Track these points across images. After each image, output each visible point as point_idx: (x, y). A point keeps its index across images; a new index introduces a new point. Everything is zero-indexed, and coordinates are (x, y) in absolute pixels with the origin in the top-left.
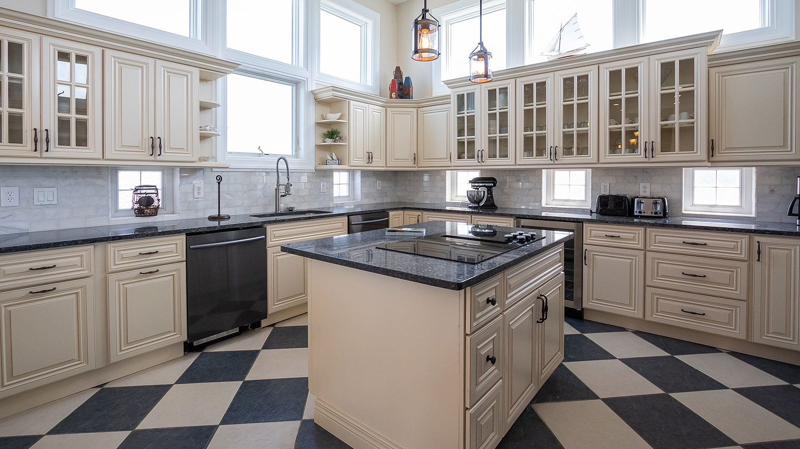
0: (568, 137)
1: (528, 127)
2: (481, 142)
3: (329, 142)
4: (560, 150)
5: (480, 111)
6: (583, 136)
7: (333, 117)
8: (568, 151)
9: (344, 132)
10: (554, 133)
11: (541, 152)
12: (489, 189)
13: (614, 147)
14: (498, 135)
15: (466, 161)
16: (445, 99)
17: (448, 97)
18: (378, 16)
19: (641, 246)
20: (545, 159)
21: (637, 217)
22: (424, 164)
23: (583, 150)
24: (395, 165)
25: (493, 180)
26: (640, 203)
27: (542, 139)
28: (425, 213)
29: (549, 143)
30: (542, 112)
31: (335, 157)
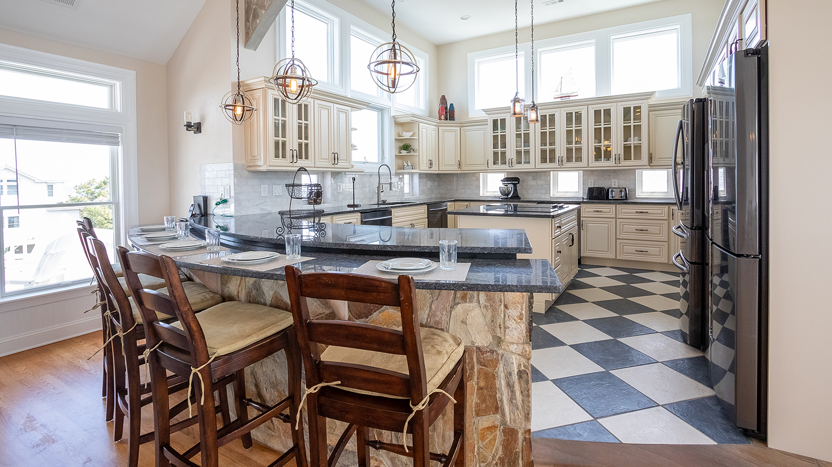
0: (569, 151)
1: (543, 143)
2: (511, 153)
3: (404, 153)
4: (565, 159)
5: (510, 131)
6: (579, 150)
7: (407, 135)
8: (569, 159)
9: (415, 146)
10: (561, 148)
11: (552, 160)
12: (515, 185)
13: (598, 157)
14: (523, 148)
15: (499, 166)
16: (482, 122)
17: (486, 120)
18: (427, 56)
19: (613, 216)
20: (555, 165)
21: (611, 200)
22: (465, 169)
23: (579, 159)
24: (444, 169)
25: (517, 179)
26: (612, 191)
27: (553, 151)
28: (471, 203)
29: (557, 155)
30: (552, 134)
31: (409, 164)
